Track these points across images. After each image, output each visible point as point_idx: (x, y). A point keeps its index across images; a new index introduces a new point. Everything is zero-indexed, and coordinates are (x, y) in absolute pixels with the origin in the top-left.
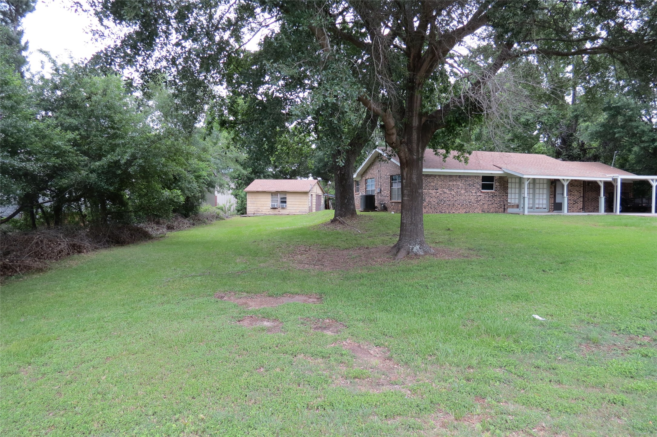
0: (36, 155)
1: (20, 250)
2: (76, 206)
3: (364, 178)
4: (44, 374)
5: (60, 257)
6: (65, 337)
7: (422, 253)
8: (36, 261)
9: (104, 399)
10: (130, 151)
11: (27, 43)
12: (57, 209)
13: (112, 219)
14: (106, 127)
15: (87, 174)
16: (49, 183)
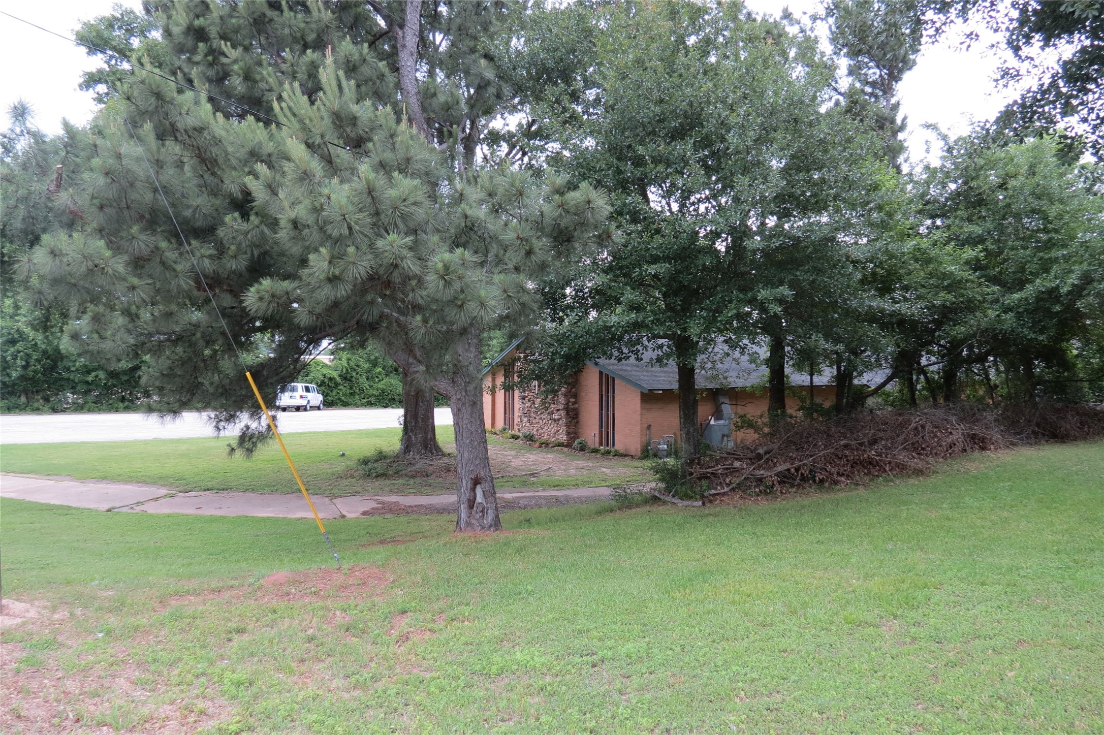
0: (916, 290)
1: (892, 438)
2: (979, 370)
4: (914, 639)
6: (950, 587)
8: (914, 458)
9: (1008, 711)
10: (1078, 269)
11: (905, 119)
12: (949, 375)
13: (1045, 393)
14: (1033, 231)
15: (998, 316)
16: (937, 334)
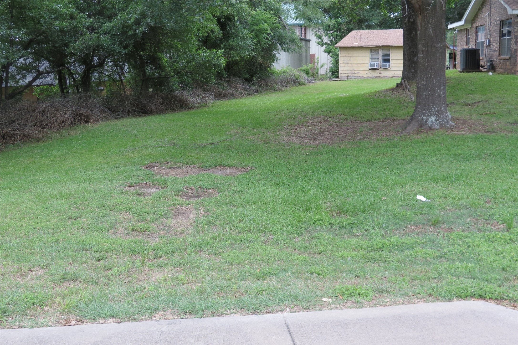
3: (475, 25)
5: (63, 126)
7: (437, 126)
